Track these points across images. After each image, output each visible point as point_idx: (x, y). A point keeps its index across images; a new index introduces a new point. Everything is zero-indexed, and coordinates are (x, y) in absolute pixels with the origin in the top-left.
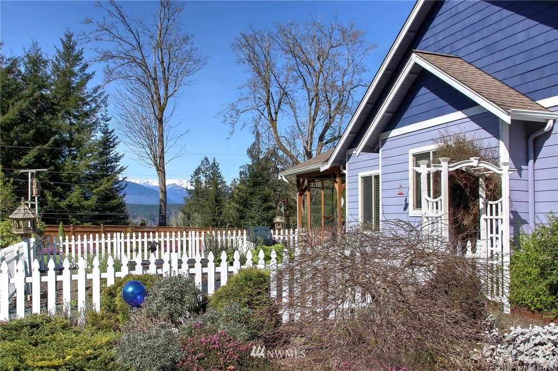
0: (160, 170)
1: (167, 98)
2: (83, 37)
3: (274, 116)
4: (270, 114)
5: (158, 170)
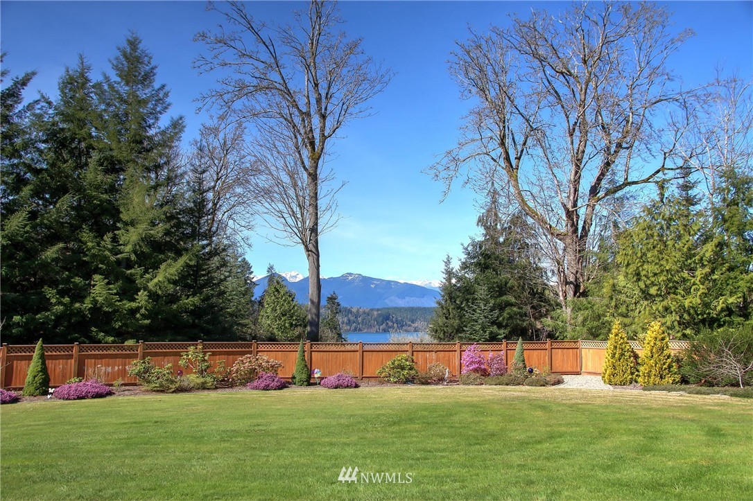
0: (311, 251)
1: (324, 138)
2: (201, 63)
3: (514, 162)
4: (507, 159)
5: (307, 250)
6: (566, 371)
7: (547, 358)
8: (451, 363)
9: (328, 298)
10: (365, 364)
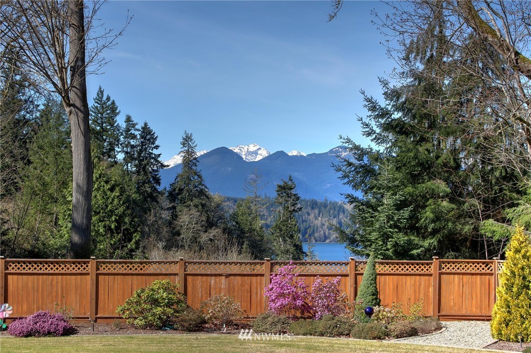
6: (468, 313)
7: (431, 289)
8: (254, 297)
9: (280, 186)
10: (101, 296)
